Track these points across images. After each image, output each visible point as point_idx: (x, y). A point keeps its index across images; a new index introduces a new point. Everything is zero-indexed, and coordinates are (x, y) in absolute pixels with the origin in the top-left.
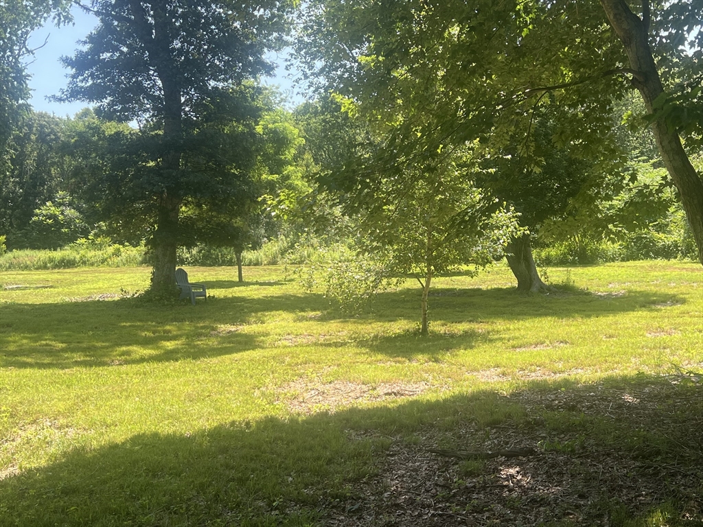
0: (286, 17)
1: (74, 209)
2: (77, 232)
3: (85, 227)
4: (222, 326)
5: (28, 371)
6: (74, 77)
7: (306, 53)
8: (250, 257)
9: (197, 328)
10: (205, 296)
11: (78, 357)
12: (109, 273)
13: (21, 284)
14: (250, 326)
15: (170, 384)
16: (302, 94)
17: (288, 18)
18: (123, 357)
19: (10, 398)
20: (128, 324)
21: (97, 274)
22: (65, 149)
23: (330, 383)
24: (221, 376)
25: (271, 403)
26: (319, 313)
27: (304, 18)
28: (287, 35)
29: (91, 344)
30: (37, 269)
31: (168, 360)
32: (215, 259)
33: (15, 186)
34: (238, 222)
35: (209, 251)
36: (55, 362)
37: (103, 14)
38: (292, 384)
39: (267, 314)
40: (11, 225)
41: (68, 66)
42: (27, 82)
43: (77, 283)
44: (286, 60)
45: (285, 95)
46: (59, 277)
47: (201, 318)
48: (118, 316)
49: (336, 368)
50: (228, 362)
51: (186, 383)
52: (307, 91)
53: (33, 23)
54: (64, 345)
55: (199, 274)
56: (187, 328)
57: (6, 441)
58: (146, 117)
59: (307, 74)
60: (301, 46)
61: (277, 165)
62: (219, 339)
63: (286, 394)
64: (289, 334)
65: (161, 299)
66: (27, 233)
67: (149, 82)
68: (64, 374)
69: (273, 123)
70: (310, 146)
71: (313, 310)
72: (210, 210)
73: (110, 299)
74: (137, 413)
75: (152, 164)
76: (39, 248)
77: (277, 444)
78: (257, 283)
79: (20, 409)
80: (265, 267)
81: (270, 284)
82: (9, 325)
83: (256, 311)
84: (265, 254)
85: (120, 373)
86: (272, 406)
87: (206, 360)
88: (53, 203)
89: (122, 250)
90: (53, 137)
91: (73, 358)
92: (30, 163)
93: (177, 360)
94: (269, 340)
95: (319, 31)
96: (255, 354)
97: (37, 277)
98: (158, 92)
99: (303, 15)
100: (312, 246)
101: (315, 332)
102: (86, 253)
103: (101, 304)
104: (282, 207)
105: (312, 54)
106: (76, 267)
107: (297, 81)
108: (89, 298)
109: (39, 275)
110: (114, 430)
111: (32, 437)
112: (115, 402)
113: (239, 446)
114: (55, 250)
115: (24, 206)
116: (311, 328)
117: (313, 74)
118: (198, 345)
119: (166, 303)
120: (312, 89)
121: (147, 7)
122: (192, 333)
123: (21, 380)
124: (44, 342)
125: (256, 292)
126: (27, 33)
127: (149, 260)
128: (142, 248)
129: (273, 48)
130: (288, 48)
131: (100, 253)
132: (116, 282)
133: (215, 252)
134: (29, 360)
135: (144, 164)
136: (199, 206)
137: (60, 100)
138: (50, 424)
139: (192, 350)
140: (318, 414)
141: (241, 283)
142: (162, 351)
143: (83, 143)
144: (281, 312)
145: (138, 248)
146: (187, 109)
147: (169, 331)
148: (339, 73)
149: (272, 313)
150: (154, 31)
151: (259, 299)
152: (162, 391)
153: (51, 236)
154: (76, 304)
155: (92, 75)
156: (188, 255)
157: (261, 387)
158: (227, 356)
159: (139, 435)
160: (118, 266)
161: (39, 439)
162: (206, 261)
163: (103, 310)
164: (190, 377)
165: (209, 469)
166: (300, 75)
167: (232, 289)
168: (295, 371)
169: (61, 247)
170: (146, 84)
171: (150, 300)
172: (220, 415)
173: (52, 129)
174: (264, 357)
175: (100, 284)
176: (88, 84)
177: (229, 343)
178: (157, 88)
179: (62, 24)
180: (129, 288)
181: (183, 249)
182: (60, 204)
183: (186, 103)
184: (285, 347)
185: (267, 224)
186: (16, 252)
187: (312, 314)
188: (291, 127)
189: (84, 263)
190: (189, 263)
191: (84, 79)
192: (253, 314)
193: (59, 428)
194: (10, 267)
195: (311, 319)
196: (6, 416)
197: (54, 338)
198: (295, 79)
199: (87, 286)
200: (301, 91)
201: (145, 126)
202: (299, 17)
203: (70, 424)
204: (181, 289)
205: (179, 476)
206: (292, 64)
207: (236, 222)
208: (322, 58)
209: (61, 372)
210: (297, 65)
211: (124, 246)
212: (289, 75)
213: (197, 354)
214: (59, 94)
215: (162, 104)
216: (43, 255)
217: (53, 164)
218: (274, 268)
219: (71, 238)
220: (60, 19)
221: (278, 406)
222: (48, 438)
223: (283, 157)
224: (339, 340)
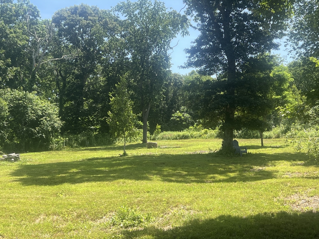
0: (284, 22)
1: (188, 114)
2: (189, 124)
3: (192, 121)
4: (255, 167)
5: (172, 184)
6: (190, 57)
7: (295, 38)
8: (266, 134)
9: (244, 167)
10: (247, 153)
11: (193, 178)
12: (203, 141)
13: (167, 146)
14: (269, 167)
15: (233, 193)
16: (293, 57)
17: (286, 23)
18: (211, 179)
19: (166, 195)
20: (213, 164)
21: (198, 142)
22: (186, 88)
23: (312, 197)
24: (257, 191)
25: (282, 205)
26: (303, 162)
27: (294, 22)
28: (285, 31)
29: (197, 173)
30: (173, 139)
31: (231, 181)
32: (250, 135)
33: (164, 105)
34: (261, 118)
35: (247, 132)
36: (183, 180)
37: (202, 29)
38: (292, 196)
39: (276, 162)
40: (163, 120)
41: (187, 53)
42: (170, 61)
43: (190, 146)
44: (285, 42)
45: (283, 58)
46: (182, 143)
47: (245, 163)
48: (208, 161)
49: (314, 189)
50: (259, 184)
51: (241, 193)
52: (295, 56)
53: (173, 36)
54: (186, 173)
55: (243, 142)
56: (239, 167)
57: (166, 214)
58: (220, 73)
59: (295, 48)
60: (292, 35)
61: (280, 91)
62: (254, 173)
63: (290, 201)
64: (288, 172)
65: (227, 153)
66: (169, 124)
67: (221, 57)
68: (187, 186)
69: (278, 72)
70: (295, 81)
71: (300, 160)
72: (248, 113)
73: (204, 153)
74: (220, 206)
75: (222, 93)
76: (174, 131)
77: (288, 225)
78: (270, 147)
79: (170, 200)
80: (274, 139)
81: (277, 147)
82: (164, 164)
83: (271, 160)
84: (273, 133)
85: (211, 187)
86: (283, 207)
87: (249, 182)
88: (179, 111)
89: (208, 131)
90: (180, 83)
91: (191, 179)
92: (171, 95)
93: (236, 182)
94: (278, 174)
95: (301, 27)
96: (273, 181)
97: (173, 143)
98: (225, 61)
99: (293, 21)
100: (297, 129)
101: (301, 171)
102: (193, 133)
103: (200, 155)
104: (287, 112)
105: (297, 38)
106: (189, 139)
107: (290, 52)
108: (195, 152)
109: (174, 142)
110: (211, 212)
111: (176, 213)
112: (210, 200)
113: (269, 225)
114: (180, 131)
115: (168, 113)
116: (299, 169)
117: (298, 48)
118: (244, 175)
119: (229, 155)
120: (298, 55)
121: (221, 24)
122: (241, 170)
123: (170, 187)
124: (178, 171)
125: (270, 151)
126: (170, 40)
127: (220, 136)
128: (216, 131)
129: (278, 38)
130: (285, 37)
131: (199, 132)
132: (206, 145)
133: (250, 132)
134: (173, 179)
135: (219, 93)
136: (243, 111)
137: (184, 67)
138: (183, 208)
139: (242, 178)
140: (307, 212)
141: (263, 146)
142: (229, 178)
143: (193, 86)
144: (283, 161)
145: (215, 130)
146: (238, 68)
147: (231, 168)
148: (311, 46)
149: (279, 161)
150: (224, 35)
151: (272, 155)
152: (231, 196)
153: (178, 126)
154: (190, 155)
155: (197, 56)
156: (237, 134)
157: (277, 197)
158: (259, 181)
159: (222, 215)
160: (206, 138)
161: (179, 214)
162: (246, 136)
163: (202, 158)
164: (243, 190)
165: (256, 234)
166: (292, 49)
167: (258, 149)
168: (293, 190)
169: (183, 130)
170: (220, 58)
171: (222, 154)
172: (259, 209)
173: (180, 80)
174: (277, 182)
175: (199, 146)
176: (196, 60)
177: (259, 175)
178: (224, 60)
179: (185, 36)
180: (212, 148)
181: (235, 131)
182: (182, 112)
183: (237, 66)
184: (287, 178)
185: (274, 119)
186: (165, 133)
187: (299, 162)
188: (287, 73)
189: (192, 137)
190: (237, 137)
191: (194, 58)
192: (270, 162)
193: (187, 210)
194: (162, 139)
195: (299, 165)
196: (165, 203)
197: (182, 169)
198: (289, 51)
199: (194, 147)
200: (292, 56)
201: (219, 77)
202: (291, 22)
203: (191, 208)
204: (235, 149)
205: (242, 236)
206: (288, 44)
207: (260, 118)
208: (302, 40)
209: (186, 185)
210: (290, 44)
211: (209, 130)
212: (286, 49)
213: (245, 179)
214: (183, 65)
215: (227, 67)
216: (175, 133)
217: (180, 95)
218: (278, 140)
219: (187, 127)
220: (184, 33)
221: (286, 207)
222: (183, 214)
223: (283, 87)
224: (315, 176)
